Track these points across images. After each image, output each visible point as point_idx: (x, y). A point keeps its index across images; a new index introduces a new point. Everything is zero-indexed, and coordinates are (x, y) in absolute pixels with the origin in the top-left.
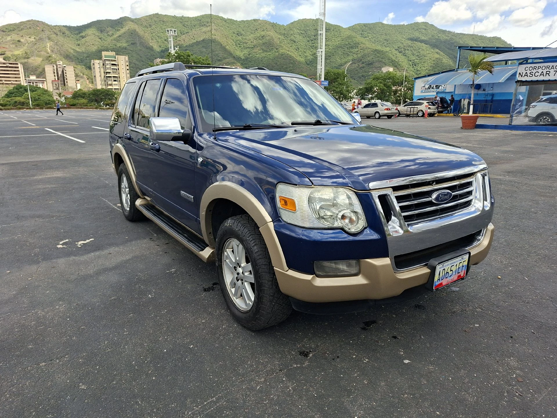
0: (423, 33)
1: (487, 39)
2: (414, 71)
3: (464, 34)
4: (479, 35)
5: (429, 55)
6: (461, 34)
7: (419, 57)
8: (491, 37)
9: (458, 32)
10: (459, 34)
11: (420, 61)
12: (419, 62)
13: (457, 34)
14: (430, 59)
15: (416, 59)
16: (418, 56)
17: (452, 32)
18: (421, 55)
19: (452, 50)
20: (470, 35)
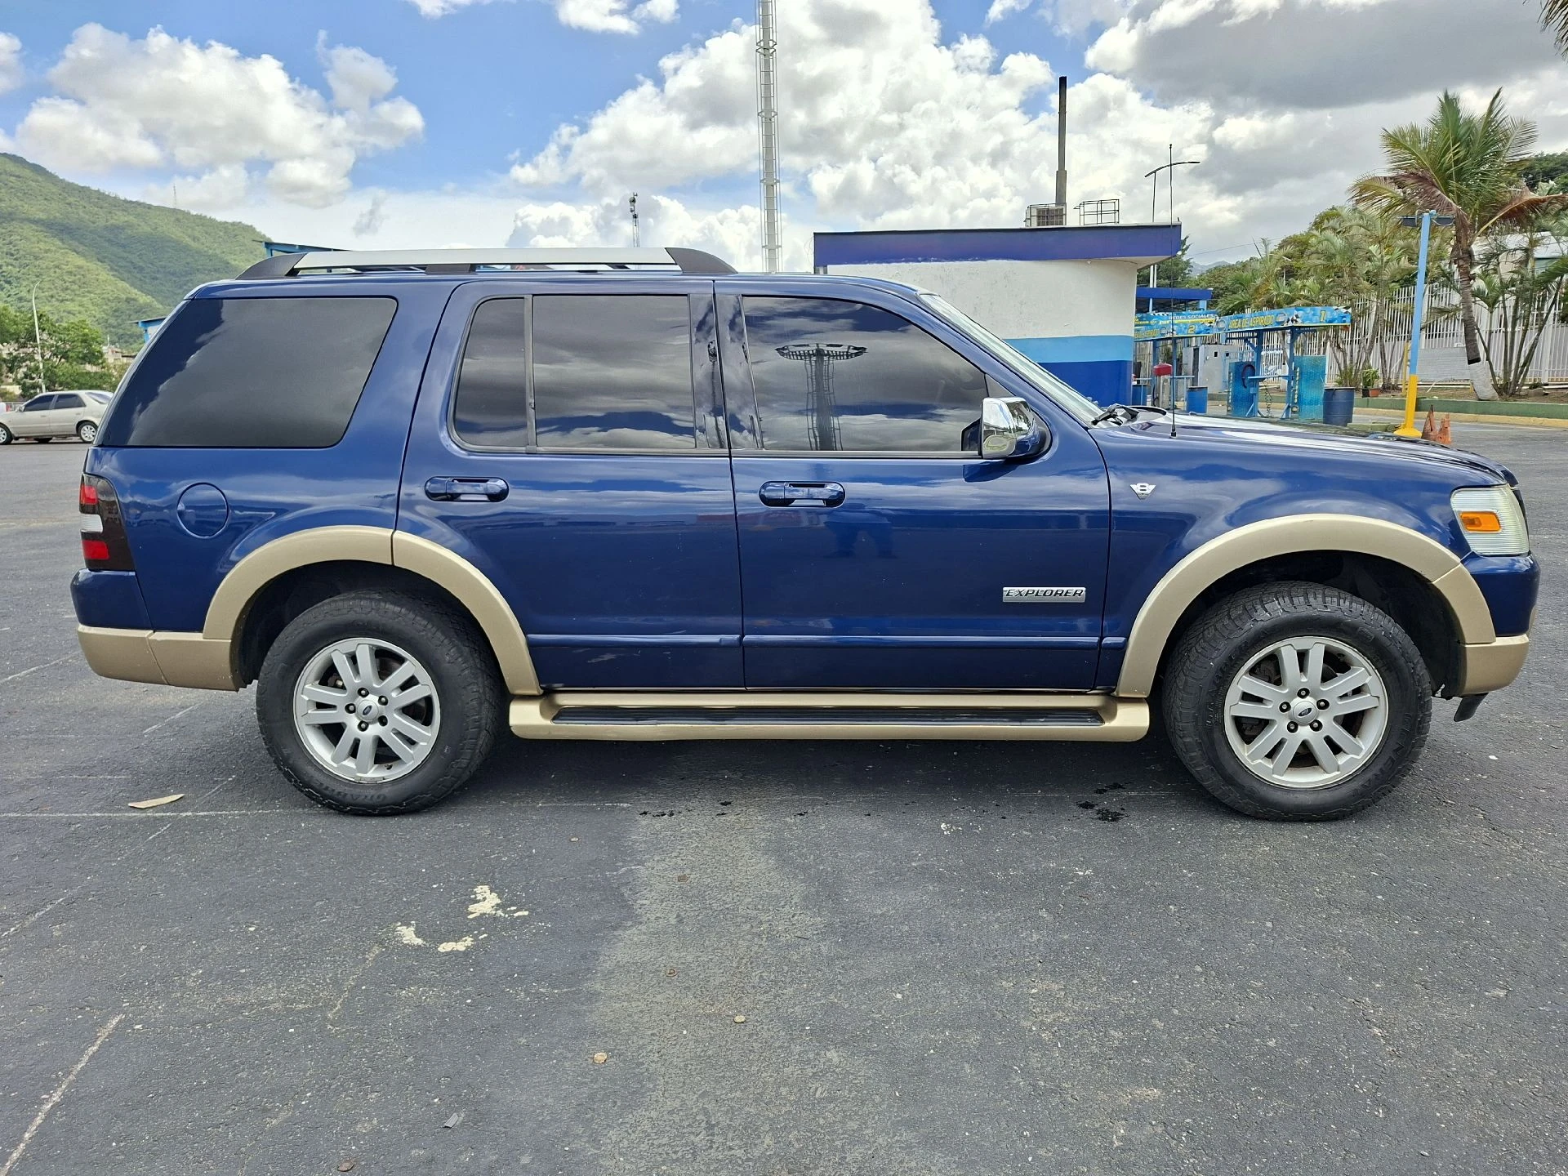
0: (12, 188)
1: (218, 228)
2: (9, 299)
3: (150, 207)
4: (194, 213)
5: (49, 255)
6: (138, 204)
7: (16, 259)
8: (226, 223)
9: (129, 199)
10: (131, 202)
11: (23, 271)
12: (19, 275)
13: (126, 201)
14: (57, 267)
15: (8, 265)
16: (12, 255)
17: (108, 196)
18: (21, 252)
19: (123, 246)
20: (169, 210)
